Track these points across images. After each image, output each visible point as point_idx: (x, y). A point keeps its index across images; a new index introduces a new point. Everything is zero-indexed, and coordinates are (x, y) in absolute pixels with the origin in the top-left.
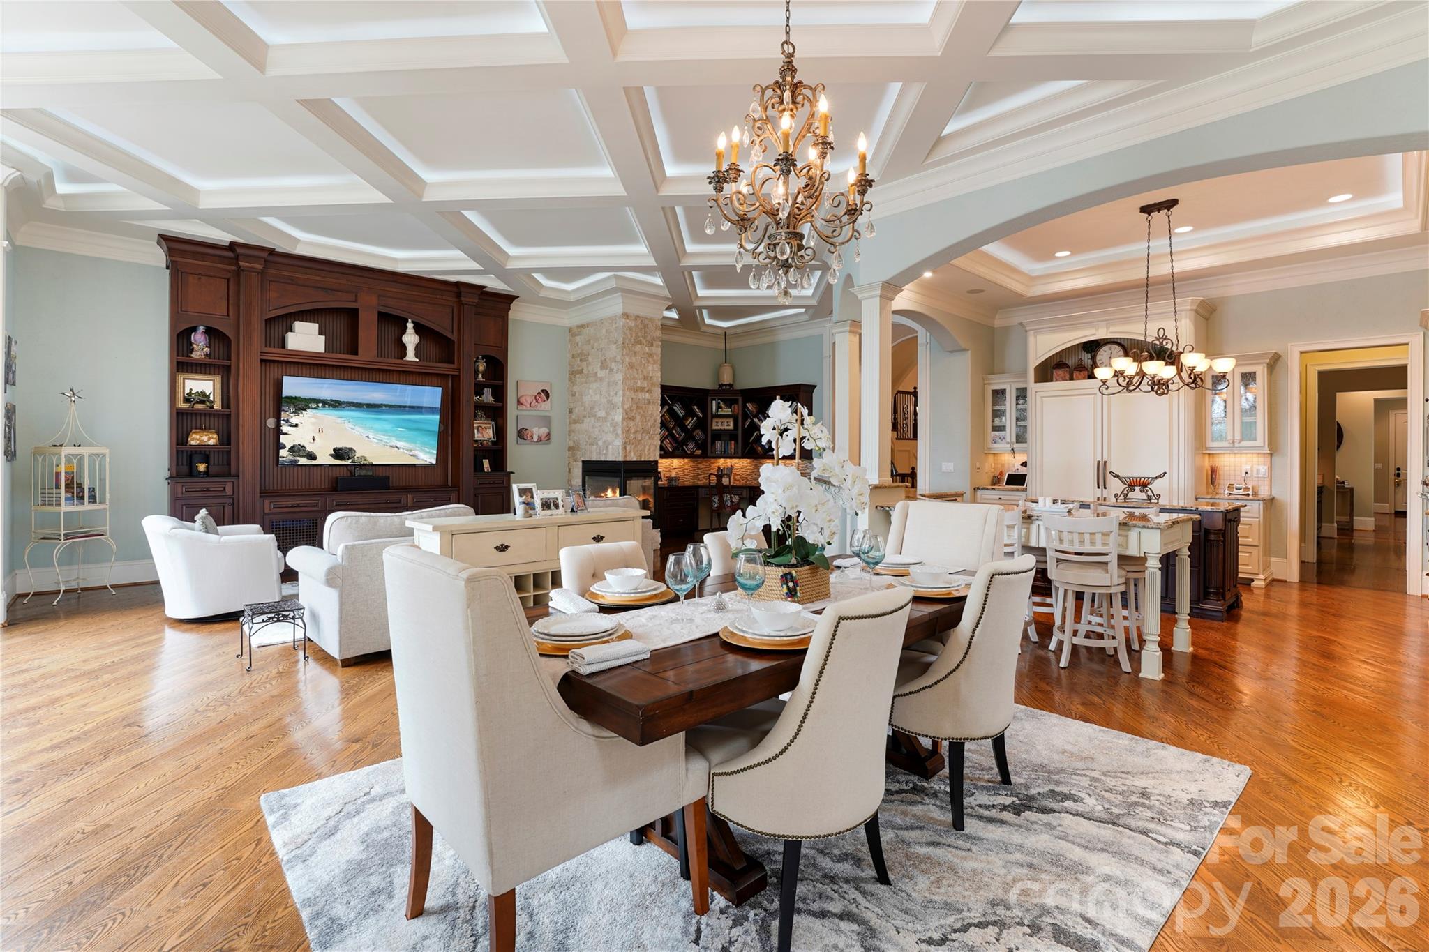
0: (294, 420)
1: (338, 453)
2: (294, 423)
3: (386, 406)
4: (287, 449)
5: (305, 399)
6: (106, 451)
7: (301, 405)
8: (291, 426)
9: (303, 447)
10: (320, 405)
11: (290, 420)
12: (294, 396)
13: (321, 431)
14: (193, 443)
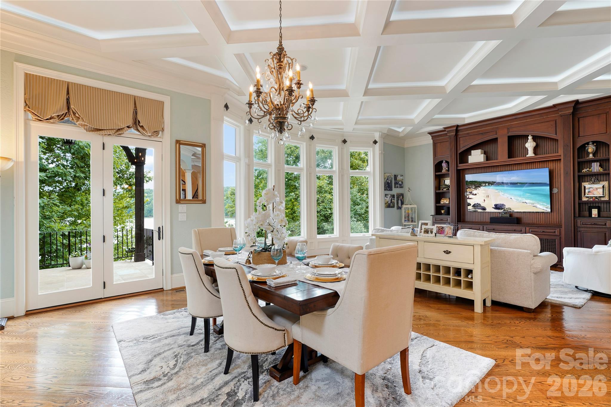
0: (475, 192)
1: (497, 207)
2: (475, 193)
3: (520, 183)
4: (472, 206)
5: (479, 182)
6: (416, 206)
7: (478, 185)
8: (473, 195)
9: (479, 204)
10: (487, 184)
11: (473, 192)
12: (474, 181)
13: (488, 196)
14: (442, 203)
